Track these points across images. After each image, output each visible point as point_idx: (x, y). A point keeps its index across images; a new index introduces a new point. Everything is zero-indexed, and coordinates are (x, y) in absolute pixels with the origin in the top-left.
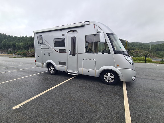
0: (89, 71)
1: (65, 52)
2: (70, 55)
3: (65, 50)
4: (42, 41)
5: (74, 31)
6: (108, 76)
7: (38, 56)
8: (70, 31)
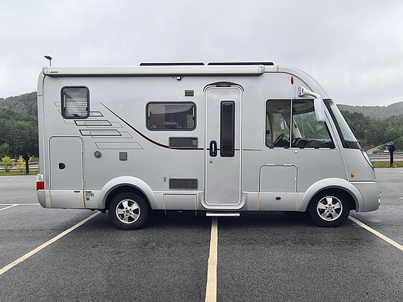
0: (278, 198)
1: (196, 146)
2: (213, 154)
3: (196, 139)
4: (88, 109)
5: (229, 84)
6: (327, 206)
7: (62, 166)
8: (218, 84)
